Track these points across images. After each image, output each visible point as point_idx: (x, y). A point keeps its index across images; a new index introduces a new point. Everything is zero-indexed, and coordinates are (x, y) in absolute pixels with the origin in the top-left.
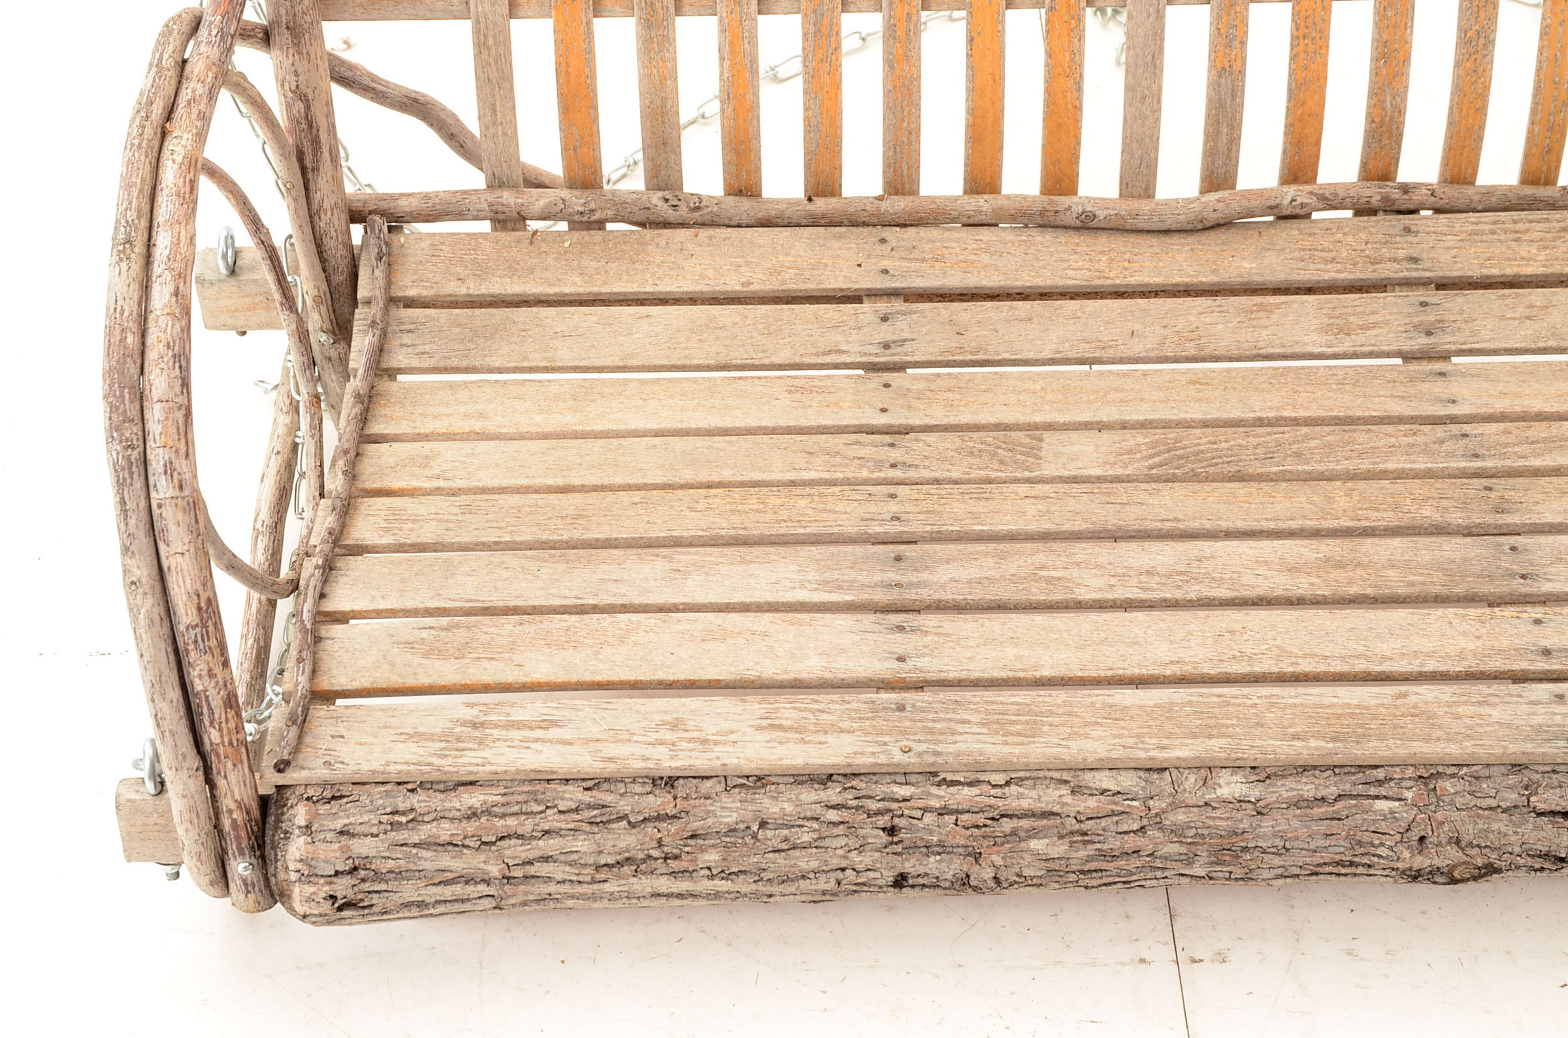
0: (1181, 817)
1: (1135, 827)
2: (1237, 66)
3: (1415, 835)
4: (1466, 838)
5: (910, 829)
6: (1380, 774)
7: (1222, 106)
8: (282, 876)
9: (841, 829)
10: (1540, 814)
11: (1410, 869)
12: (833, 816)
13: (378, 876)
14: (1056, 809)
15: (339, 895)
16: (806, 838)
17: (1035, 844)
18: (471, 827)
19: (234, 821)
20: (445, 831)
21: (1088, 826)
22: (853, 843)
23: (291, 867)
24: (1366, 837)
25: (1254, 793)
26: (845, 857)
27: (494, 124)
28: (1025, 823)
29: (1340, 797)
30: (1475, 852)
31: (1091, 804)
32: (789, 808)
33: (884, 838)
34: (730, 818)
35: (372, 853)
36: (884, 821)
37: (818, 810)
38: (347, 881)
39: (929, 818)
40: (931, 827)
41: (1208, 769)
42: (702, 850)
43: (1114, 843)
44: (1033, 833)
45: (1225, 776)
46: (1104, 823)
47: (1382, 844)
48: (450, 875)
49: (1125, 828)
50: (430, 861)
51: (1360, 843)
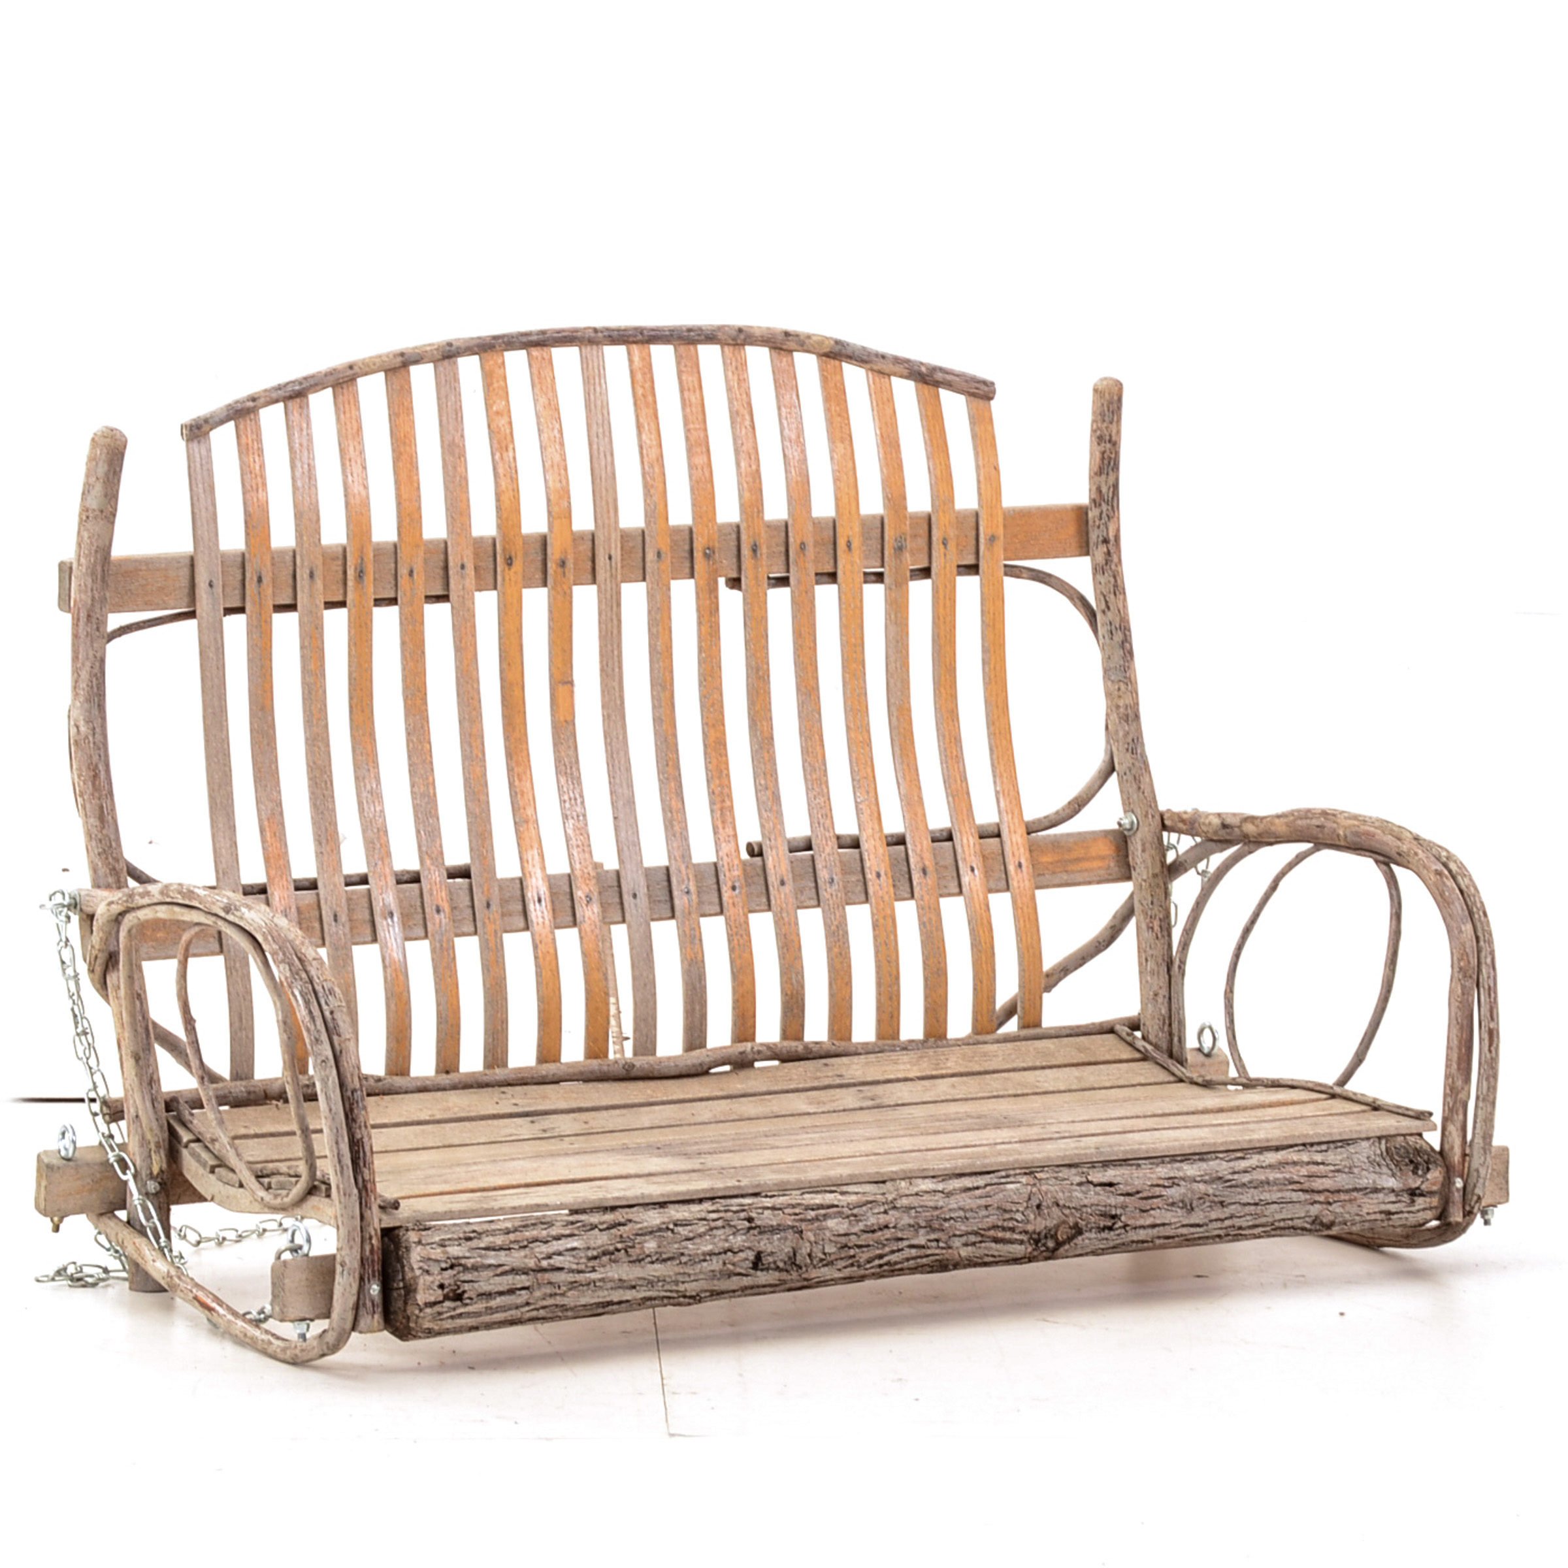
0: (905, 1201)
1: (882, 1210)
2: (699, 958)
3: (1035, 1202)
4: (1061, 1203)
5: (759, 1219)
6: (1003, 1174)
7: (694, 988)
8: (409, 1275)
9: (719, 1223)
10: (1095, 1185)
11: (1034, 1232)
12: (714, 1216)
13: (466, 1269)
14: (836, 1203)
15: (446, 1283)
16: (702, 1230)
17: (831, 1223)
18: (512, 1237)
19: (372, 1245)
20: (499, 1240)
21: (855, 1211)
22: (728, 1231)
23: (415, 1266)
24: (1008, 1206)
25: (940, 1187)
26: (727, 1240)
27: (241, 1029)
28: (822, 1212)
29: (986, 1185)
30: (1067, 1212)
31: (853, 1199)
32: (686, 1214)
33: (747, 1224)
34: (657, 1222)
35: (461, 1255)
36: (743, 1215)
37: (703, 1215)
38: (450, 1272)
39: (767, 1213)
40: (768, 1219)
41: (909, 1177)
42: (645, 1241)
43: (872, 1221)
44: (825, 1216)
45: (919, 1181)
46: (864, 1208)
47: (1018, 1211)
48: (506, 1268)
49: (876, 1211)
50: (492, 1259)
51: (1005, 1211)
